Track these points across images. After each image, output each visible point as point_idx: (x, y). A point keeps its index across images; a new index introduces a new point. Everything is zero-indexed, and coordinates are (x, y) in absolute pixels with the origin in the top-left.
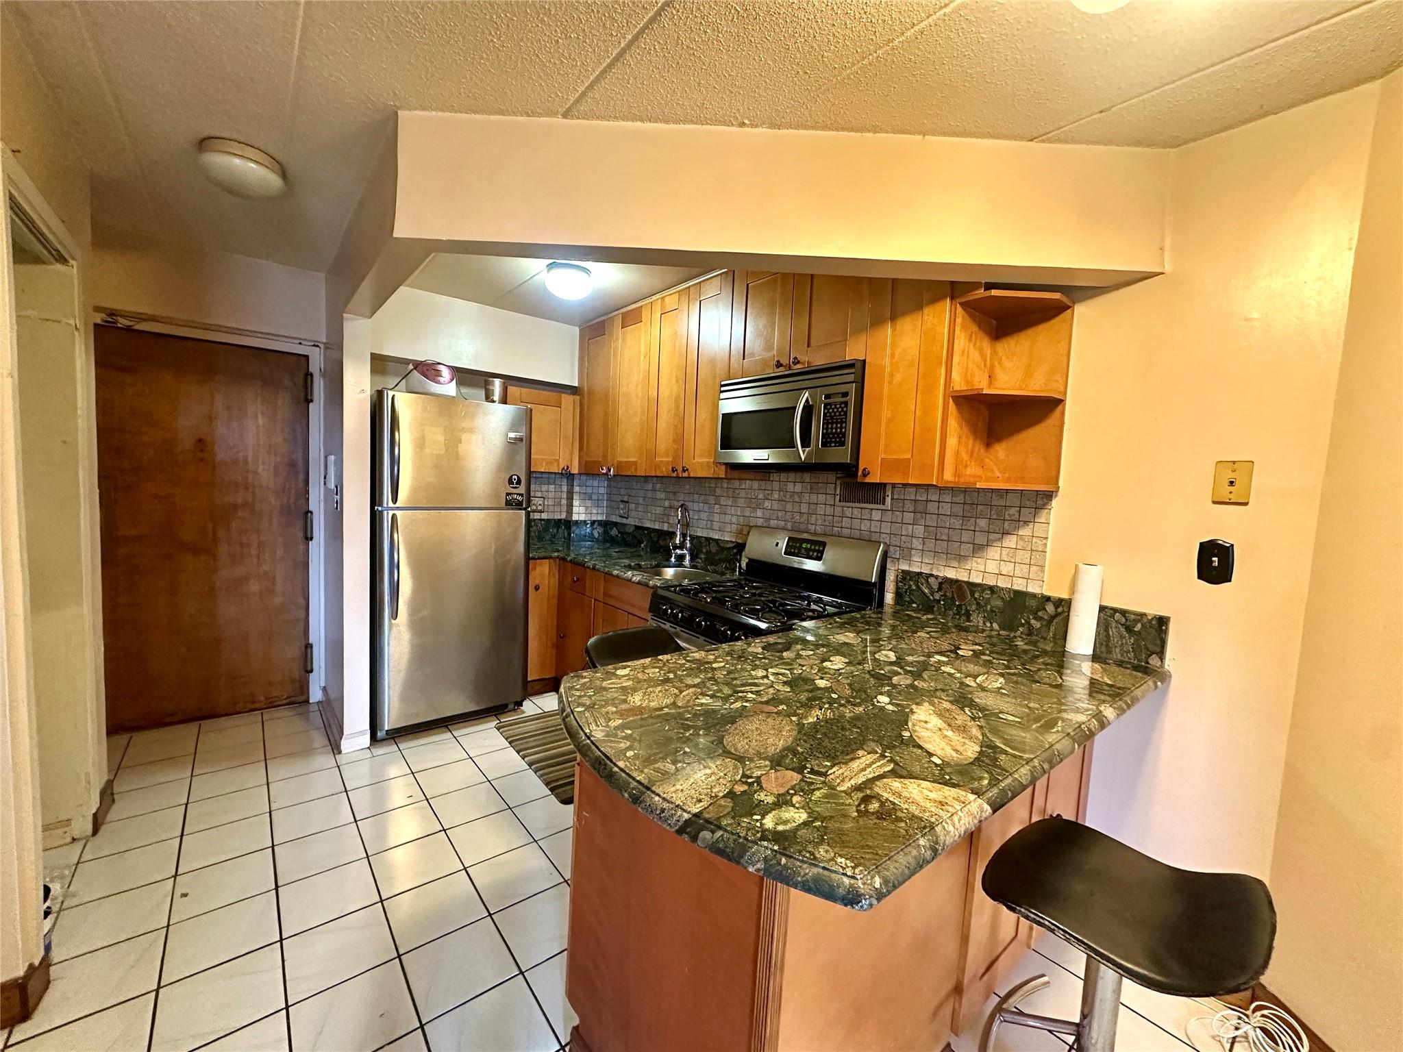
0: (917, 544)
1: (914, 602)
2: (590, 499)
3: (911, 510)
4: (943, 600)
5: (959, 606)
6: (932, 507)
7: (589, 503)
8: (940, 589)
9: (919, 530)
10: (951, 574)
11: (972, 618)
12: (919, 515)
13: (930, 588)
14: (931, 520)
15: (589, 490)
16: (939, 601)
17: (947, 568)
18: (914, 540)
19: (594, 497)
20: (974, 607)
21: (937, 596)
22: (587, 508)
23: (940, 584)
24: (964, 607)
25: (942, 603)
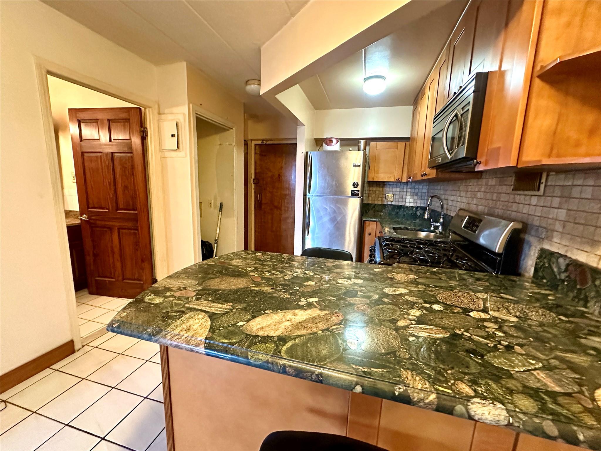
0: (558, 227)
1: (545, 278)
2: (417, 195)
3: (559, 194)
4: (567, 281)
5: (580, 290)
6: (576, 192)
7: (415, 197)
8: (566, 270)
9: (562, 214)
10: (582, 257)
11: (589, 305)
12: (565, 199)
13: (559, 268)
14: (574, 205)
15: (417, 191)
16: (563, 281)
17: (579, 252)
18: (557, 223)
19: (419, 194)
20: (593, 294)
21: (563, 276)
22: (414, 200)
23: (568, 265)
24: (583, 292)
25: (566, 283)
